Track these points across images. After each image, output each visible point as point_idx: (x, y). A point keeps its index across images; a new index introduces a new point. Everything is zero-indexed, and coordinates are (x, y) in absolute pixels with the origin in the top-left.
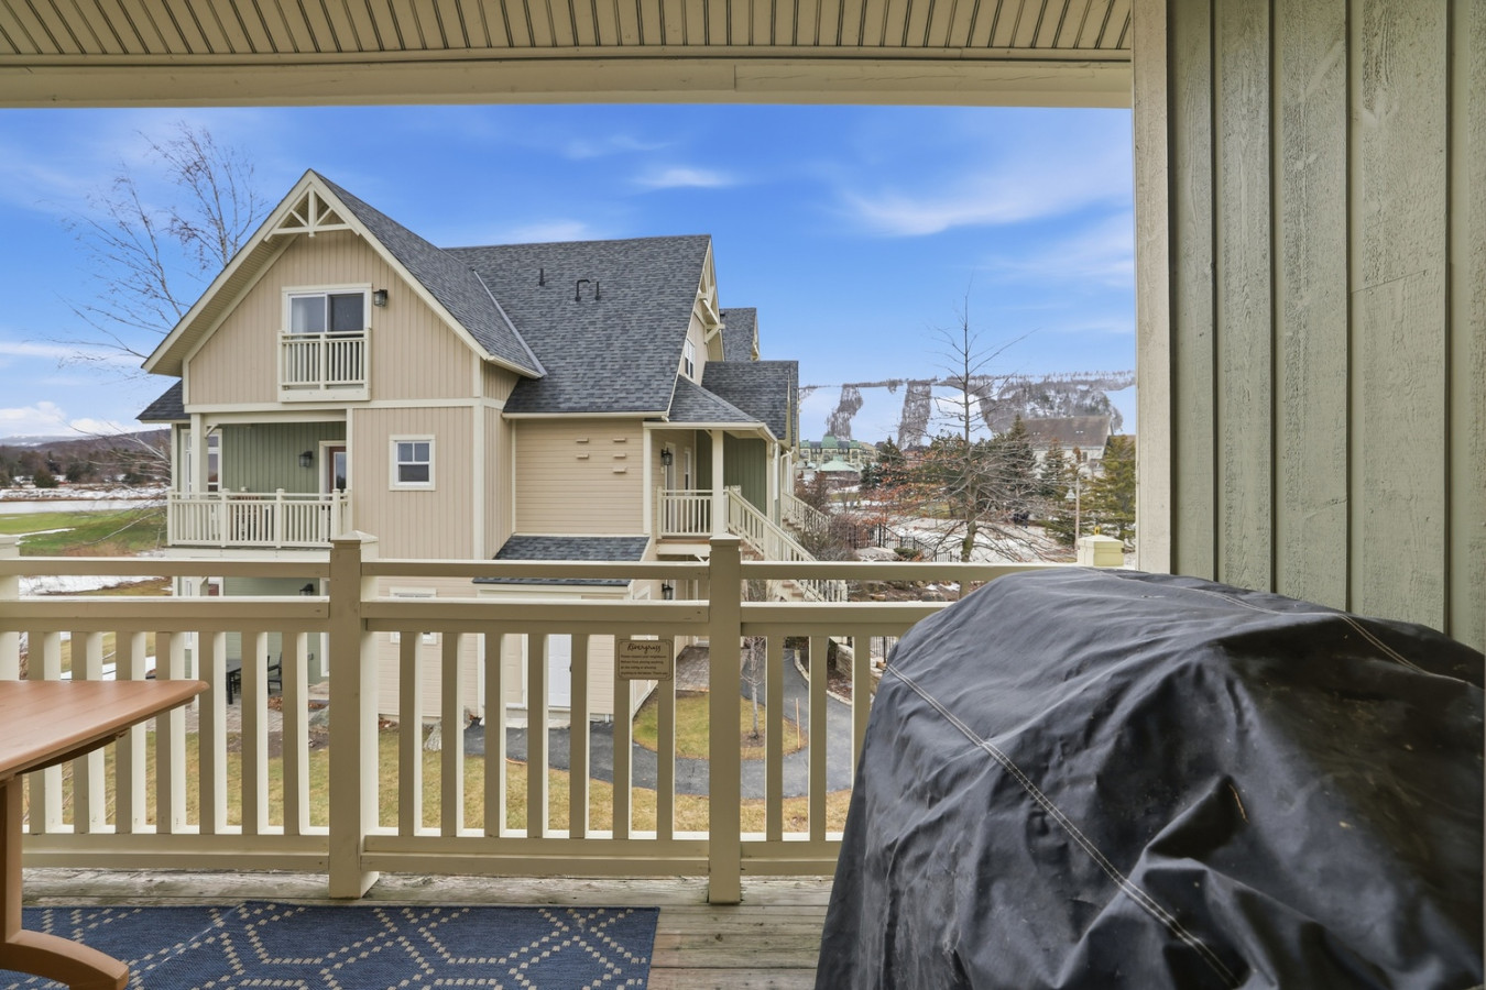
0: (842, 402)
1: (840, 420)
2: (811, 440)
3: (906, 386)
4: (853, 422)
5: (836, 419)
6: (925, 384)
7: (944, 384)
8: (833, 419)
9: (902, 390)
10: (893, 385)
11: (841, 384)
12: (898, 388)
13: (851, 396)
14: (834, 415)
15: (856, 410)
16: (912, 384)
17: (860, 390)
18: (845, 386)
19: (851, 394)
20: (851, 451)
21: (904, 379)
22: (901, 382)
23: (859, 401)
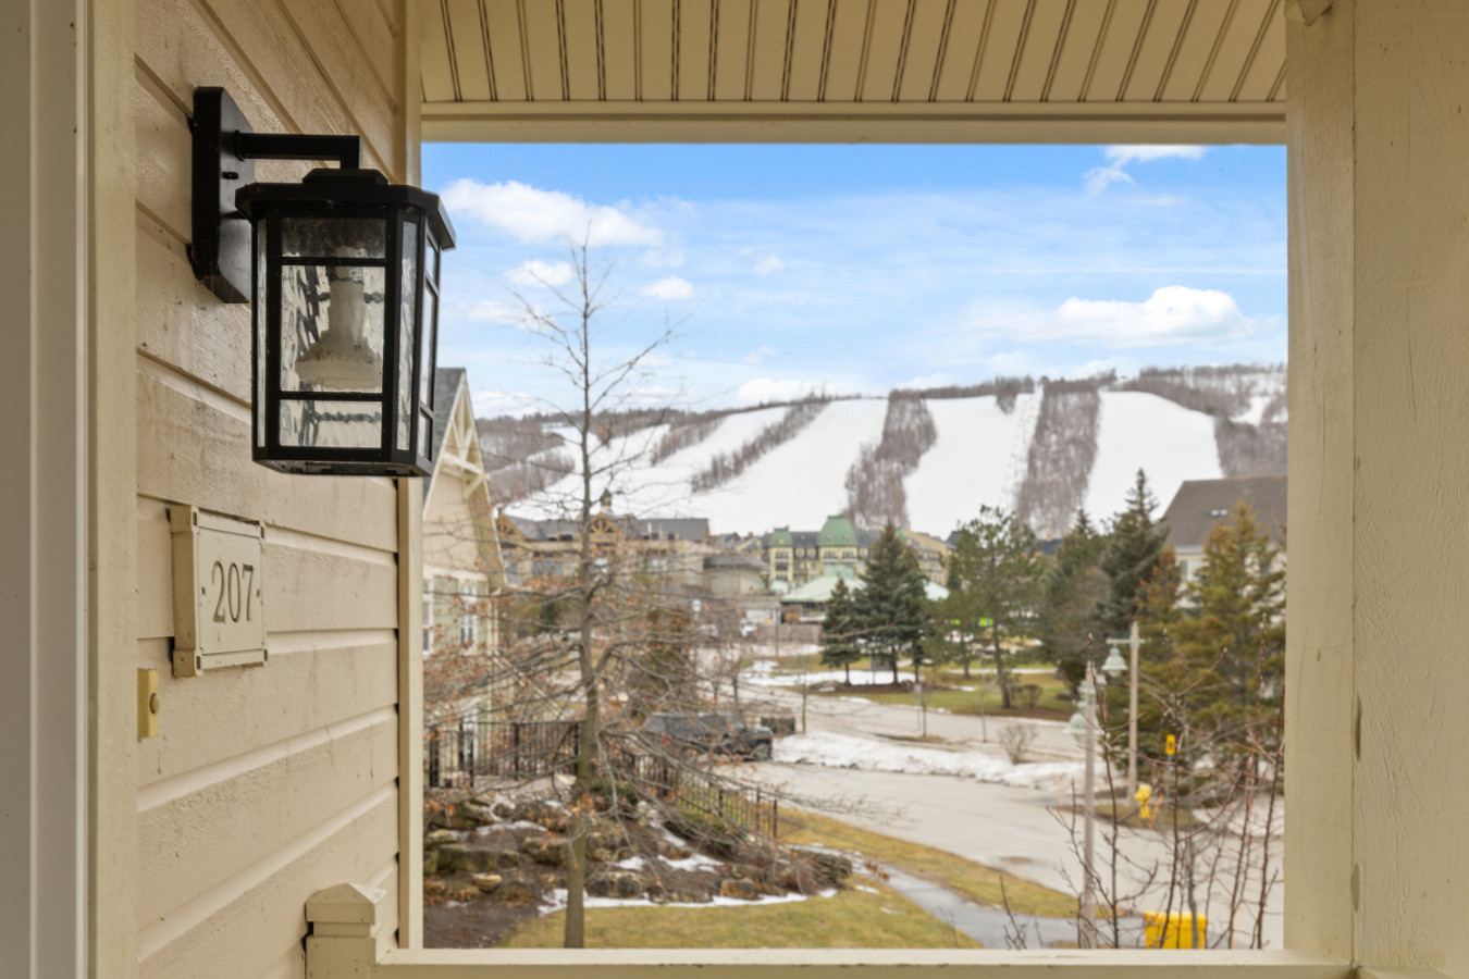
0: (886, 435)
1: (881, 479)
2: (794, 528)
3: (1039, 393)
4: (912, 484)
5: (871, 477)
6: (1088, 387)
7: (1131, 387)
8: (864, 477)
9: (1029, 406)
10: (1006, 391)
11: (886, 393)
12: (1022, 399)
13: (909, 421)
14: (866, 467)
15: (918, 453)
16: (1055, 389)
17: (932, 405)
18: (896, 397)
19: (908, 416)
20: (823, 552)
21: (1036, 377)
22: (1027, 386)
23: (928, 434)
